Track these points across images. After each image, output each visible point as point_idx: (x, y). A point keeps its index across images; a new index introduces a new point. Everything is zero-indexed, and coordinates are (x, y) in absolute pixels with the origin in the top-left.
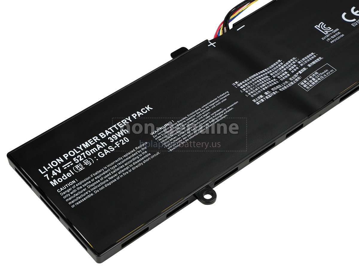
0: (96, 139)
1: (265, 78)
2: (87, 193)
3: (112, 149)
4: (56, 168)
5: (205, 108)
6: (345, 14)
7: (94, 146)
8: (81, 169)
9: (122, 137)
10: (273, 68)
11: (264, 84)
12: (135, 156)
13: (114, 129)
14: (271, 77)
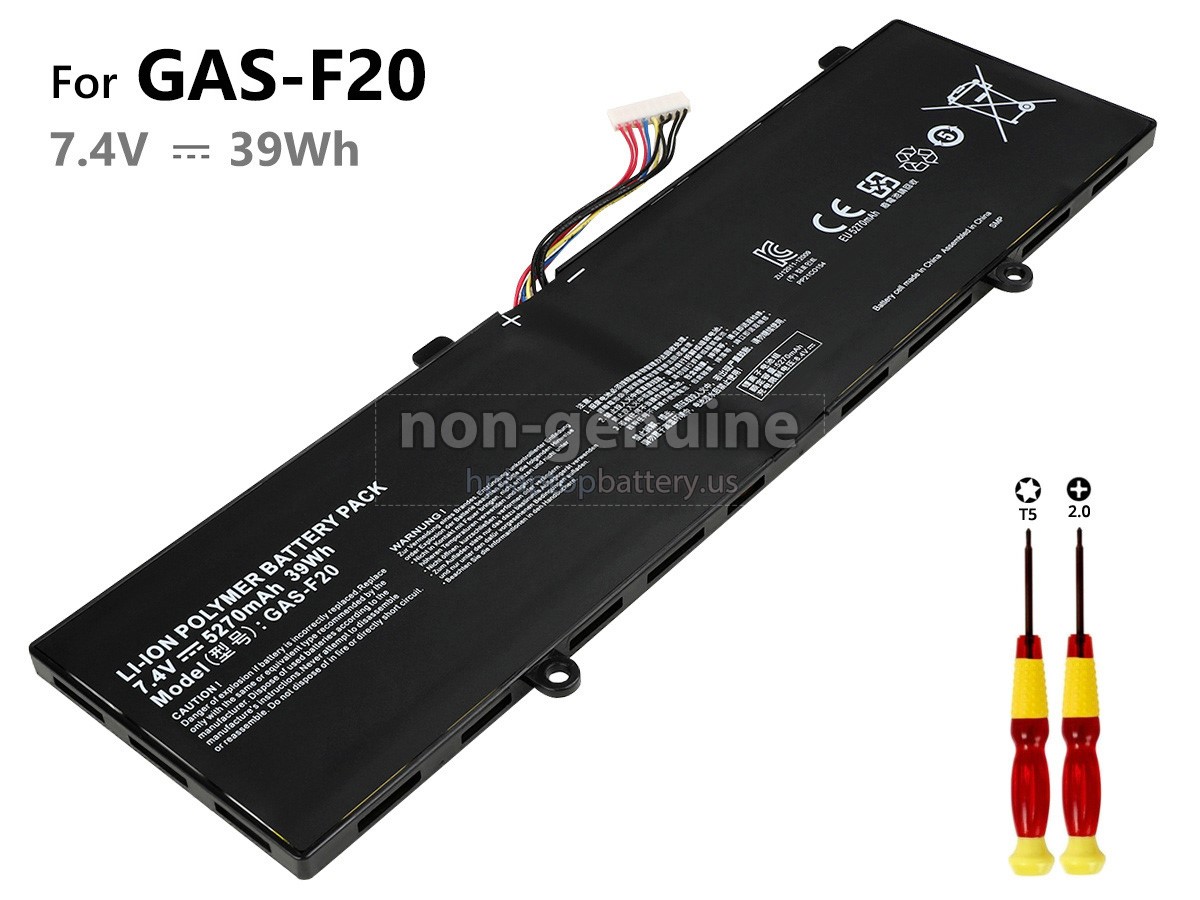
0: (253, 579)
1: (653, 381)
2: (250, 711)
3: (299, 598)
4: (162, 661)
5: (517, 469)
6: (818, 216)
7: (252, 596)
8: (227, 656)
9: (320, 566)
10: (669, 358)
11: (653, 396)
12: (361, 606)
13: (295, 548)
14: (667, 378)
